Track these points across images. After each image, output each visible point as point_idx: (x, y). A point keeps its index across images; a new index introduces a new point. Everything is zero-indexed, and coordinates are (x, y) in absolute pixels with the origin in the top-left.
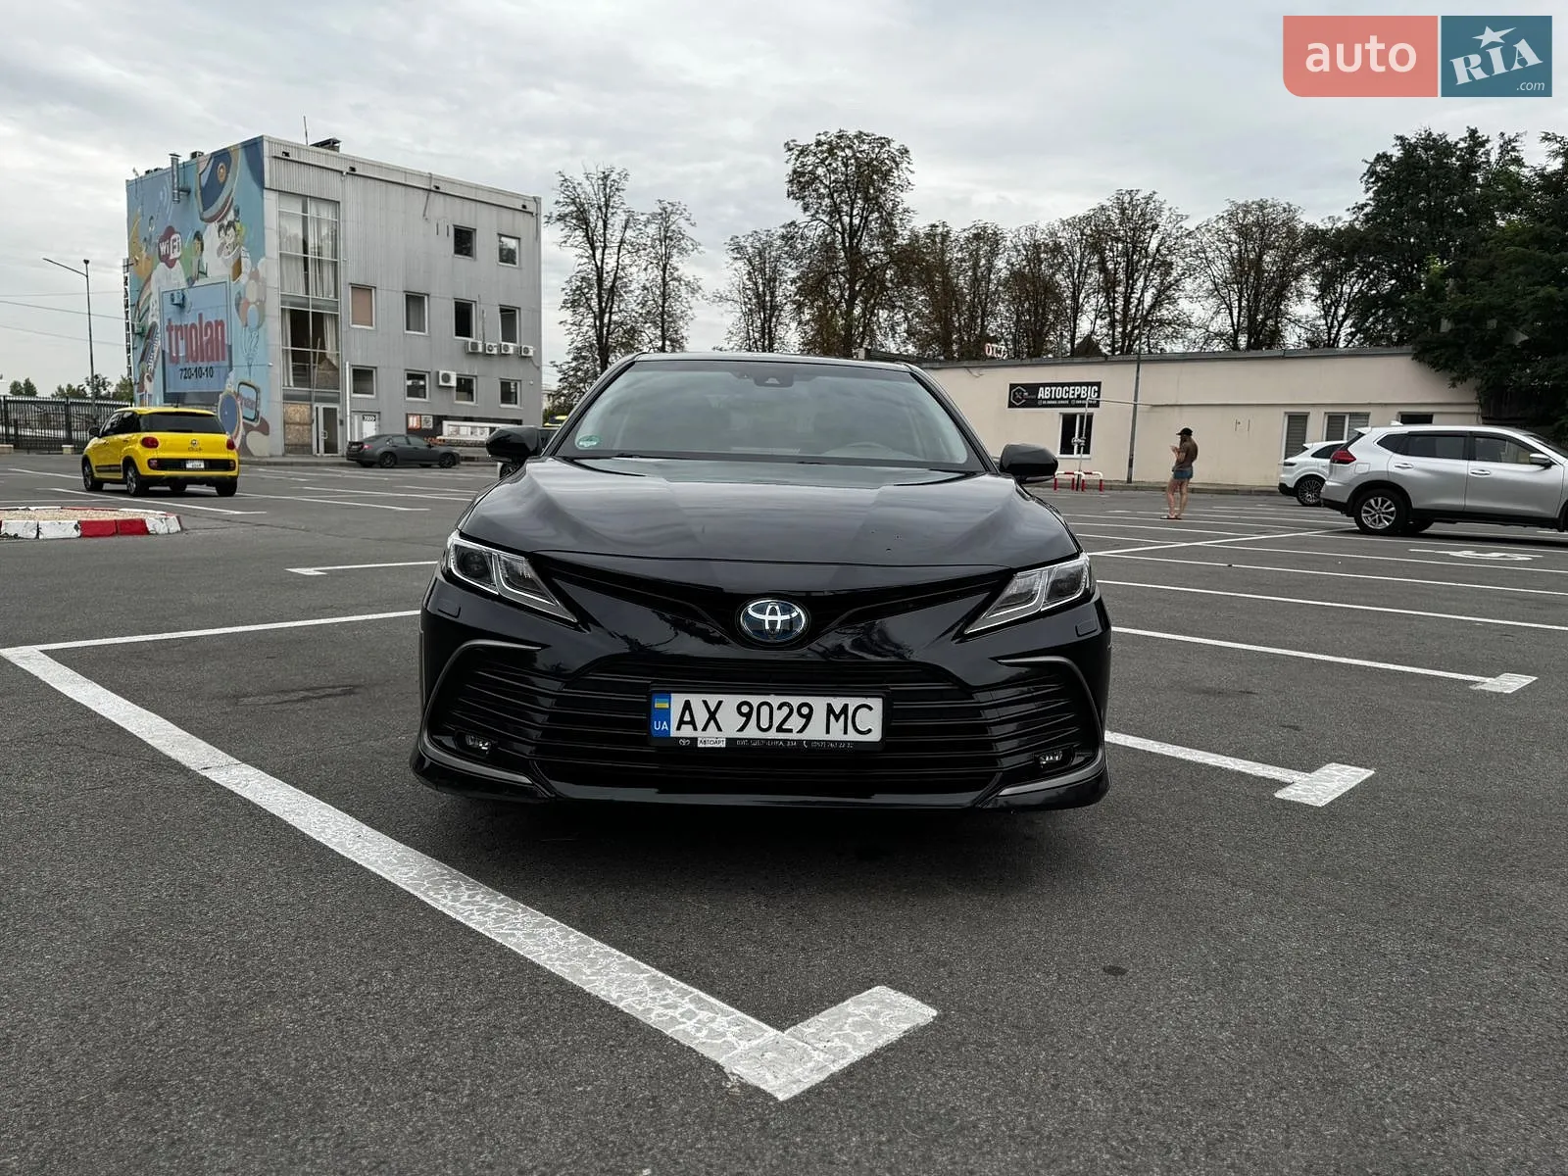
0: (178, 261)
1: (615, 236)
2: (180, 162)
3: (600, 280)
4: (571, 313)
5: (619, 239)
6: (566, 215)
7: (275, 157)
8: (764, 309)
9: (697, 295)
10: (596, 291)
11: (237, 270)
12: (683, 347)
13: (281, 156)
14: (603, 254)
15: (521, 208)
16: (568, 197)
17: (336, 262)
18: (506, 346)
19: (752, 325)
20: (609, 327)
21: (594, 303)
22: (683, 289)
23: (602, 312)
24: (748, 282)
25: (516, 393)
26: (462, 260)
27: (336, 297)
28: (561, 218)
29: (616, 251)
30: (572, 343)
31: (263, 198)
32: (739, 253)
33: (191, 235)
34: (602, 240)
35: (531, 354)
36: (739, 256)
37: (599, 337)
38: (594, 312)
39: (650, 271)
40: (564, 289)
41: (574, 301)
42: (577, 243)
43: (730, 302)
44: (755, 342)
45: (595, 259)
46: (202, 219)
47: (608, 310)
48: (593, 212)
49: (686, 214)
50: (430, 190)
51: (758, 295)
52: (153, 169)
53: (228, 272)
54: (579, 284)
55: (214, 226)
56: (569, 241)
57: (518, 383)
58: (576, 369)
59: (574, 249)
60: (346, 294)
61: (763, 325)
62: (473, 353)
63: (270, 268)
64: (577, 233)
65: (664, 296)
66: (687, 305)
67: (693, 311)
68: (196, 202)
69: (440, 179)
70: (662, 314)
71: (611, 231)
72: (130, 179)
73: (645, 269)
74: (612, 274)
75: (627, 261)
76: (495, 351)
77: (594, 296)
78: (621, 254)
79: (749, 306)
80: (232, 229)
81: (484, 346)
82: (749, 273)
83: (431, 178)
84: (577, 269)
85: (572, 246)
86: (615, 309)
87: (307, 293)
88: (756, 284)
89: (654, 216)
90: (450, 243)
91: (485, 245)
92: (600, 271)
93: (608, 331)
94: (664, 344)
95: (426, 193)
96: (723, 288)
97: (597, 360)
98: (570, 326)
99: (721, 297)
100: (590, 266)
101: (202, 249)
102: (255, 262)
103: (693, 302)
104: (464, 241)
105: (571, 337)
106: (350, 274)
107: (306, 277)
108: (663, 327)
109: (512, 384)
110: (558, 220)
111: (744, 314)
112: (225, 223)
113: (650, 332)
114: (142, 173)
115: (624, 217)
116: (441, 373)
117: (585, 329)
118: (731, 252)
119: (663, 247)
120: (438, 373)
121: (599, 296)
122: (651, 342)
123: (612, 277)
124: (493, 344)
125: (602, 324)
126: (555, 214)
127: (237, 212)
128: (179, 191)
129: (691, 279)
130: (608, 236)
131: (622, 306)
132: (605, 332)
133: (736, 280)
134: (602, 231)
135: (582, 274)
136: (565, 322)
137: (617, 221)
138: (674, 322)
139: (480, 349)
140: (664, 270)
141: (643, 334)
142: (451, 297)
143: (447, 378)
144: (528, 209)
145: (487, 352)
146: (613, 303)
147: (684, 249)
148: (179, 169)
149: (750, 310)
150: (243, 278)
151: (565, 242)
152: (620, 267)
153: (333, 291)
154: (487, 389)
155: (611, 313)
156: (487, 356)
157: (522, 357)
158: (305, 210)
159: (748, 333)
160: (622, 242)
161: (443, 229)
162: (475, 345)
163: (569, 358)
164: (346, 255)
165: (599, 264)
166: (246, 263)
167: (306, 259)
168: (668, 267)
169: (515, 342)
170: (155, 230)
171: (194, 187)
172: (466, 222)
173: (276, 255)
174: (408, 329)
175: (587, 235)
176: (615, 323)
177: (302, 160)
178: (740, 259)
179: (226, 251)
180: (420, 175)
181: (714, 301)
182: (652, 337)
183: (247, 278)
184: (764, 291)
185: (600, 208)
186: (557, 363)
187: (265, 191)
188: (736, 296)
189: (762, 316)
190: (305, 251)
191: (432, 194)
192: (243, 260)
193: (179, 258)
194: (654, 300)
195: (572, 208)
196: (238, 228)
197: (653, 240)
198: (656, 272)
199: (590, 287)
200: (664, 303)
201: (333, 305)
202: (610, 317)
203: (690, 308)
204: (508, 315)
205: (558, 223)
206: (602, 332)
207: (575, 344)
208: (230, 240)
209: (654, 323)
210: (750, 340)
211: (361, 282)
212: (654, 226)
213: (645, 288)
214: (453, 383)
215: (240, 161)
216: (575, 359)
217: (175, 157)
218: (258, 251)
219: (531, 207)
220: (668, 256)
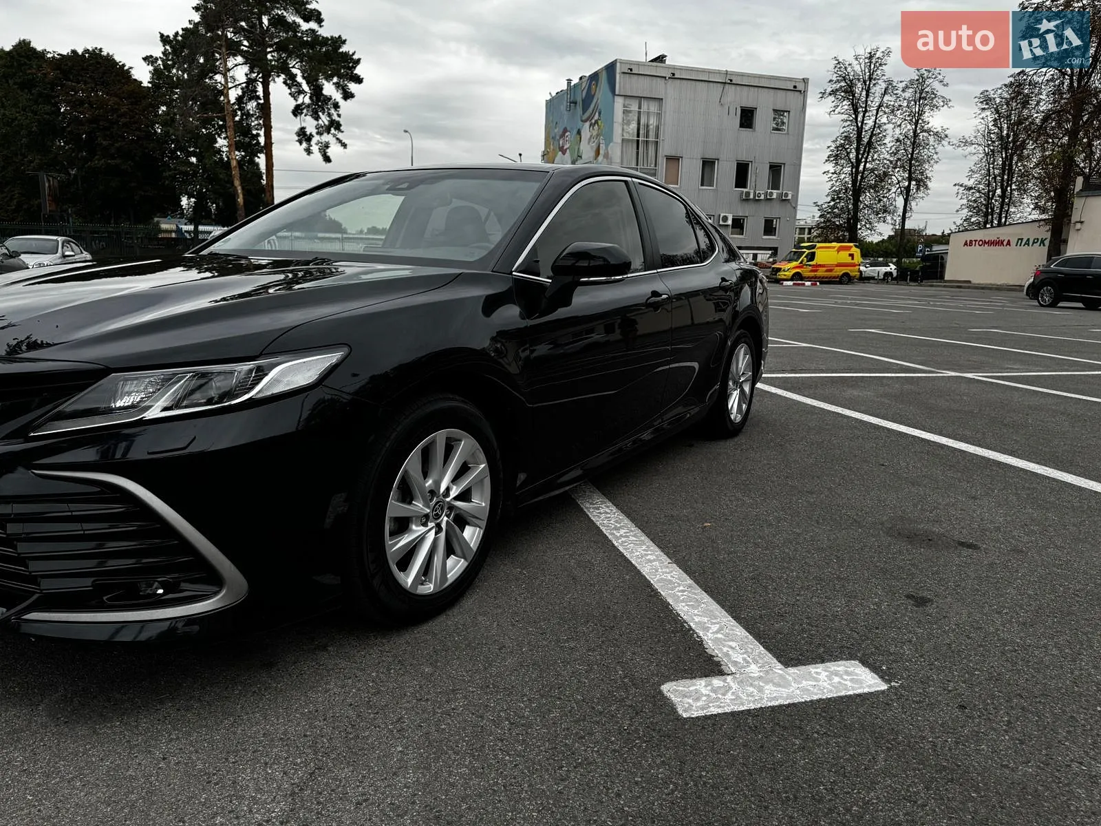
0: (568, 150)
1: (874, 102)
2: (572, 85)
3: (859, 138)
4: (834, 165)
5: (877, 104)
6: (837, 90)
7: (624, 73)
8: (1006, 149)
9: (943, 142)
10: (855, 145)
11: (598, 153)
12: (926, 186)
13: (627, 71)
14: (864, 116)
15: (792, 88)
16: (840, 76)
17: (657, 141)
18: (772, 193)
19: (993, 163)
20: (863, 173)
21: (853, 156)
22: (931, 139)
23: (858, 161)
24: (993, 128)
25: (776, 228)
26: (746, 132)
27: (656, 166)
28: (833, 93)
29: (875, 113)
30: (832, 187)
31: (614, 102)
32: (987, 104)
33: (575, 132)
34: (864, 105)
35: (790, 197)
36: (987, 106)
37: (854, 182)
38: (852, 163)
39: (903, 126)
40: (829, 147)
41: (837, 155)
42: (843, 111)
43: (974, 146)
44: (995, 178)
45: (857, 122)
46: (582, 121)
47: (863, 160)
48: (859, 85)
49: (940, 77)
50: (725, 83)
51: (1001, 138)
52: (559, 91)
53: (592, 154)
54: (842, 142)
55: (587, 124)
56: (837, 110)
57: (778, 220)
58: (833, 208)
59: (840, 115)
60: (662, 162)
61: (1004, 163)
62: (747, 200)
63: (615, 150)
64: (845, 103)
65: (914, 145)
66: (933, 151)
67: (939, 155)
68: (579, 109)
69: (733, 74)
70: (911, 160)
71: (871, 99)
72: (548, 99)
73: (900, 126)
74: (869, 133)
75: (884, 120)
76: (762, 197)
77: (853, 151)
78: (878, 116)
79: (992, 148)
80: (596, 125)
81: (755, 193)
82: (995, 120)
83: (727, 74)
84: (842, 130)
85: (839, 113)
86: (870, 159)
87: (637, 165)
88: (1001, 129)
89: (912, 82)
90: (737, 121)
91: (763, 119)
92: (860, 131)
93: (862, 177)
94: (910, 184)
95: (722, 86)
96: (969, 133)
97: (850, 199)
98: (831, 175)
99: (966, 142)
100: (852, 128)
101: (580, 141)
102: (607, 146)
103: (939, 148)
104: (747, 118)
105: (832, 183)
106: (666, 149)
107: (638, 153)
108: (910, 171)
109: (775, 221)
110: (830, 94)
111: (987, 155)
112: (593, 121)
113: (899, 175)
114: (554, 94)
115: (884, 86)
116: (722, 215)
117: (843, 176)
118: (980, 104)
119: (918, 106)
120: (720, 215)
121: (858, 150)
122: (899, 182)
123: (870, 134)
124: (761, 192)
125: (857, 172)
126: (829, 90)
127: (600, 114)
128: (571, 103)
129: (939, 129)
130: (869, 103)
131: (876, 156)
132: (859, 178)
133: (981, 128)
134: (864, 99)
135: (845, 134)
136: (828, 172)
137: (878, 90)
138: (921, 165)
139: (752, 197)
140: (916, 124)
141: (893, 177)
142: (735, 160)
143: (725, 219)
144: (798, 88)
145: (757, 198)
146: (868, 155)
147: (935, 105)
148: (571, 89)
149: (993, 151)
150: (600, 158)
151: (834, 111)
152: (877, 125)
153: (654, 162)
154: (754, 226)
155: (866, 162)
156: (756, 201)
157: (783, 200)
158: (640, 108)
159: (989, 170)
160: (880, 106)
161: (732, 111)
162: (748, 194)
163: (829, 199)
164: (663, 136)
165: (860, 124)
166: (602, 147)
167: (638, 141)
168: (920, 121)
169: (778, 189)
170: (558, 131)
171: (579, 100)
172: (749, 104)
173: (620, 141)
174: (702, 185)
175: (852, 104)
176: (868, 169)
177: (640, 73)
178: (988, 108)
179: (592, 140)
180: (719, 72)
181: (959, 146)
182: (900, 179)
183: (602, 158)
184: (1007, 134)
185: (865, 82)
186: (819, 204)
187: (616, 97)
188: (980, 140)
189: (1004, 155)
190: (638, 136)
191: (727, 86)
192: (601, 145)
193: (568, 148)
194: (904, 149)
195: (843, 84)
196: (600, 124)
197: (909, 102)
198: (909, 127)
199: (850, 143)
200: (913, 151)
201: (653, 172)
202: (865, 166)
203: (936, 153)
204: (775, 169)
205: (830, 97)
206: (856, 177)
207: (834, 188)
208: (595, 133)
209: (902, 167)
210: (989, 176)
211: (673, 154)
212: (911, 90)
213: (898, 140)
214: (730, 222)
215: (604, 78)
216: (833, 200)
217: (569, 81)
218: (609, 139)
219: (801, 87)
220: (921, 113)
